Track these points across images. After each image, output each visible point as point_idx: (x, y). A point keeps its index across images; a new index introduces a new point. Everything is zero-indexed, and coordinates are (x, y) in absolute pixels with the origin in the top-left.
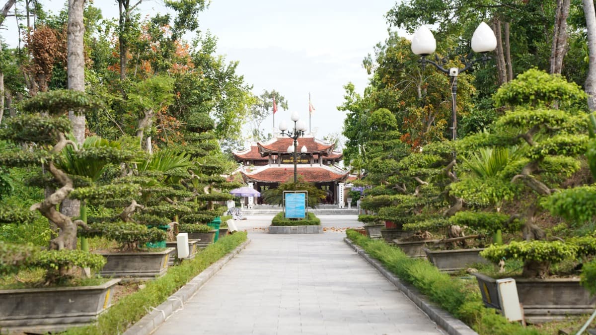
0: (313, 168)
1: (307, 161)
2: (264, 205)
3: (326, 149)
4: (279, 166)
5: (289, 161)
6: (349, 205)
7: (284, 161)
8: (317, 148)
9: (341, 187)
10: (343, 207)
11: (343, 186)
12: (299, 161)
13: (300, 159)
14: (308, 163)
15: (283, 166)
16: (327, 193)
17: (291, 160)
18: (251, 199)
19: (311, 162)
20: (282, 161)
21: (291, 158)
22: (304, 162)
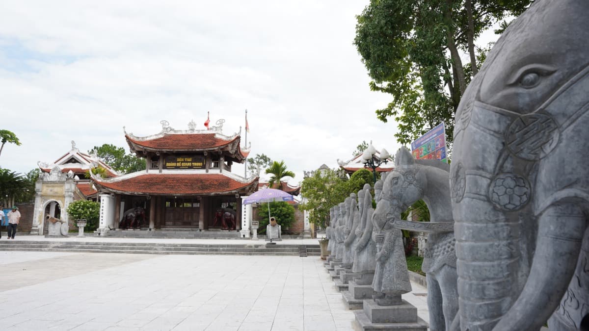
4: (160, 172)
5: (174, 164)
6: (255, 233)
7: (168, 164)
8: (214, 144)
10: (247, 236)
12: (189, 164)
13: (192, 162)
14: (203, 167)
15: (165, 172)
16: (227, 213)
17: (178, 163)
18: (102, 220)
19: (207, 166)
20: (166, 164)
21: (179, 160)
22: (196, 166)
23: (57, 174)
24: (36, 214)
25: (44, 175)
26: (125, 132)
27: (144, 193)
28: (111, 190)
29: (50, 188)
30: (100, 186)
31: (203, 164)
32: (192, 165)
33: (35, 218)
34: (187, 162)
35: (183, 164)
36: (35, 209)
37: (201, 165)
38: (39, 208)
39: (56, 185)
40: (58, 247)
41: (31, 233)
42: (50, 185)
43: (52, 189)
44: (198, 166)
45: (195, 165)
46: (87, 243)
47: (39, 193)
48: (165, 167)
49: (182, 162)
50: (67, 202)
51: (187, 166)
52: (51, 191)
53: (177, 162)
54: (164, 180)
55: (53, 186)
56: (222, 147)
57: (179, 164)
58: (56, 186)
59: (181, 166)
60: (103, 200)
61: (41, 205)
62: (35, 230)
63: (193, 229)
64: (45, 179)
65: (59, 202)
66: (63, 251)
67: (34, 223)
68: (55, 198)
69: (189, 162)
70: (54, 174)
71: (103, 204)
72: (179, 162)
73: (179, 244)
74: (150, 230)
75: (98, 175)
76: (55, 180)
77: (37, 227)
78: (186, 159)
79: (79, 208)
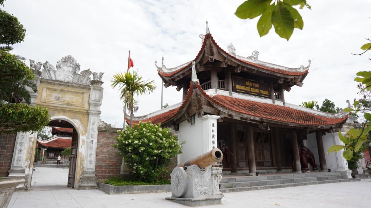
0: (276, 106)
4: (231, 94)
5: (244, 88)
7: (238, 87)
14: (270, 97)
19: (273, 96)
20: (235, 86)
21: (247, 83)
23: (71, 69)
24: (21, 144)
29: (55, 94)
31: (269, 93)
32: (260, 92)
33: (20, 151)
34: (255, 88)
35: (253, 90)
39: (70, 89)
41: (10, 175)
42: (56, 87)
43: (60, 96)
44: (265, 95)
45: (263, 93)
48: (235, 90)
49: (251, 87)
50: (93, 124)
51: (255, 93)
52: (58, 98)
53: (246, 86)
55: (63, 91)
57: (248, 89)
58: (68, 91)
59: (251, 91)
63: (269, 171)
64: (46, 75)
65: (76, 122)
67: (15, 163)
68: (66, 114)
69: (257, 88)
70: (66, 68)
72: (248, 86)
76: (67, 80)
77: (23, 171)
78: (254, 84)
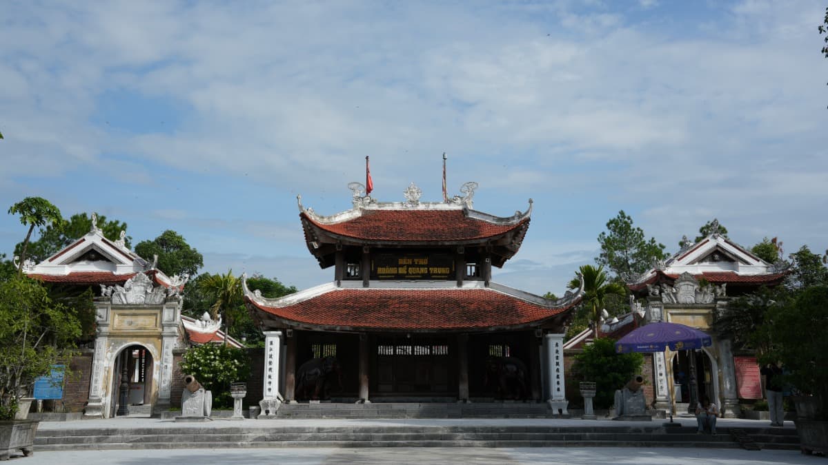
0: (465, 292)
1: (445, 270)
2: (315, 403)
3: (504, 235)
4: (366, 285)
5: (393, 270)
6: (589, 405)
7: (380, 270)
8: (476, 232)
9: (558, 347)
10: (565, 412)
11: (560, 343)
12: (424, 270)
13: (428, 266)
14: (451, 277)
15: (377, 286)
16: (509, 367)
17: (400, 269)
18: (270, 383)
19: (459, 275)
20: (376, 270)
21: (401, 262)
22: (438, 274)
23: (142, 288)
24: (97, 374)
25: (113, 292)
26: (301, 207)
27: (356, 329)
28: (287, 322)
29: (129, 319)
30: (262, 314)
31: (451, 270)
32: (429, 271)
33: (96, 381)
34: (420, 266)
35: (411, 270)
36: (95, 362)
37: (448, 272)
38: (105, 359)
39: (142, 311)
40: (265, 439)
41: (87, 414)
42: (127, 312)
43: (133, 320)
44: (440, 275)
45: (435, 272)
46: (319, 430)
47: (104, 329)
48: (375, 276)
49: (408, 266)
50: (168, 348)
51: (418, 274)
52: (131, 323)
53: (398, 266)
54: (383, 302)
55: (135, 315)
56: (496, 238)
57: (402, 271)
58: (139, 314)
59: (408, 274)
60: (271, 343)
61: (109, 354)
62: (98, 409)
64: (116, 300)
65: (150, 347)
66: (281, 446)
67: (93, 392)
68: (139, 339)
69: (423, 266)
70: (137, 289)
71: (271, 350)
72: (402, 266)
73: (502, 428)
74: (363, 401)
75: (258, 292)
76: (138, 301)
77: (98, 401)
78: (416, 260)
79: (215, 360)
